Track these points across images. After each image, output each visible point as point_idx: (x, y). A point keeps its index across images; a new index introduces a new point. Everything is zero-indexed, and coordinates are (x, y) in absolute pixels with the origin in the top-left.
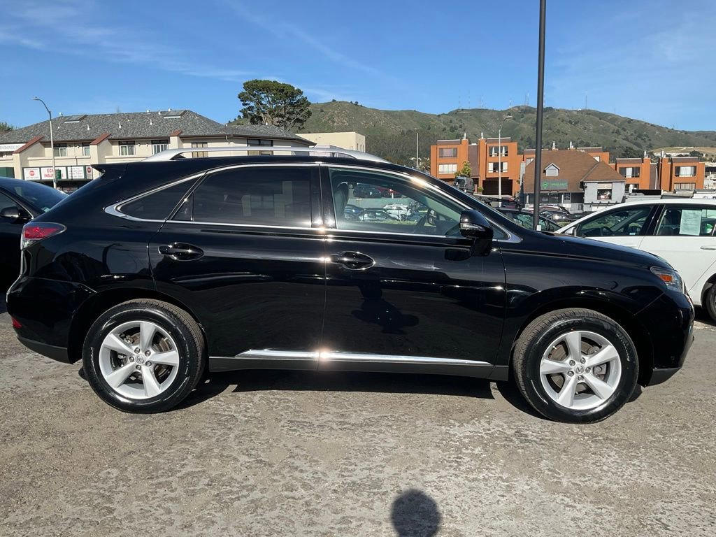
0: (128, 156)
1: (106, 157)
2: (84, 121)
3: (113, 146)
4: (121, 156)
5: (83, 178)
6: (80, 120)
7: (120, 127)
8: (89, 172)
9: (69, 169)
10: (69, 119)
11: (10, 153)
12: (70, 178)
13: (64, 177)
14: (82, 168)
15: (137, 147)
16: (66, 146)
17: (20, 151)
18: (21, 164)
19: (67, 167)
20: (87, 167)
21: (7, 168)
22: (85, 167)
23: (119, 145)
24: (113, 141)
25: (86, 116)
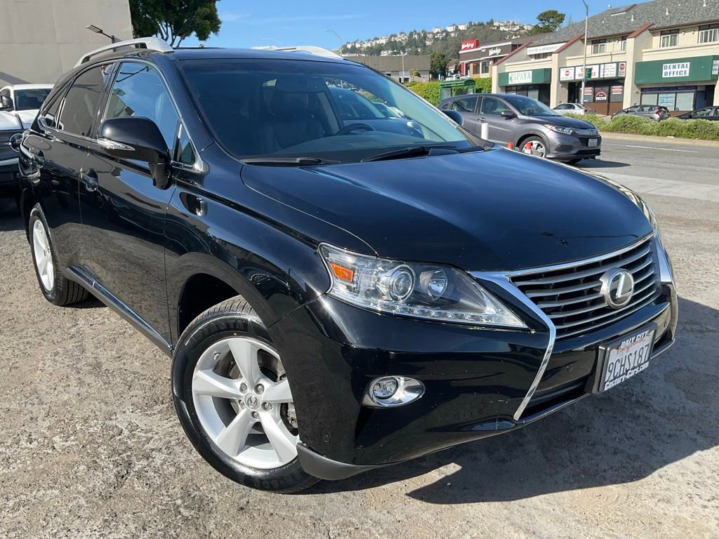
0: (669, 47)
1: (644, 51)
2: (631, 11)
3: (654, 38)
4: (662, 48)
5: (615, 75)
6: (626, 11)
7: (667, 14)
8: (622, 69)
9: (602, 66)
10: (614, 11)
11: (551, 54)
12: (601, 76)
13: (595, 76)
14: (615, 65)
15: (680, 36)
16: (605, 42)
17: (559, 52)
18: (559, 65)
19: (600, 65)
20: (620, 64)
21: (545, 69)
22: (618, 63)
23: (661, 35)
24: (654, 32)
25: (635, 5)
